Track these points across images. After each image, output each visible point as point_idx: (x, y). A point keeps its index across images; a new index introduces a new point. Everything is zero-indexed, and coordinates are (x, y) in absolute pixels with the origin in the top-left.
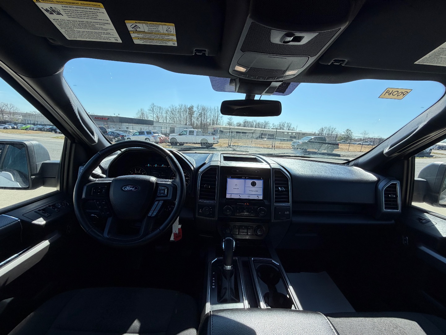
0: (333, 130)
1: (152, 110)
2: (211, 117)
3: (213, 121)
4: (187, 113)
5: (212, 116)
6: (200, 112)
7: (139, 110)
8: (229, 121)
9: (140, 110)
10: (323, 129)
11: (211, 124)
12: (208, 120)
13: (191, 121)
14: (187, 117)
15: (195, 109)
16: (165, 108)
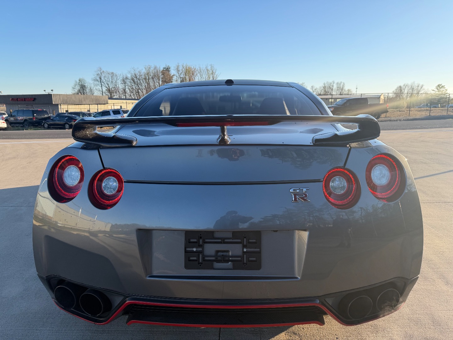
1: (99, 79)
7: (76, 82)
15: (173, 72)
16: (120, 75)
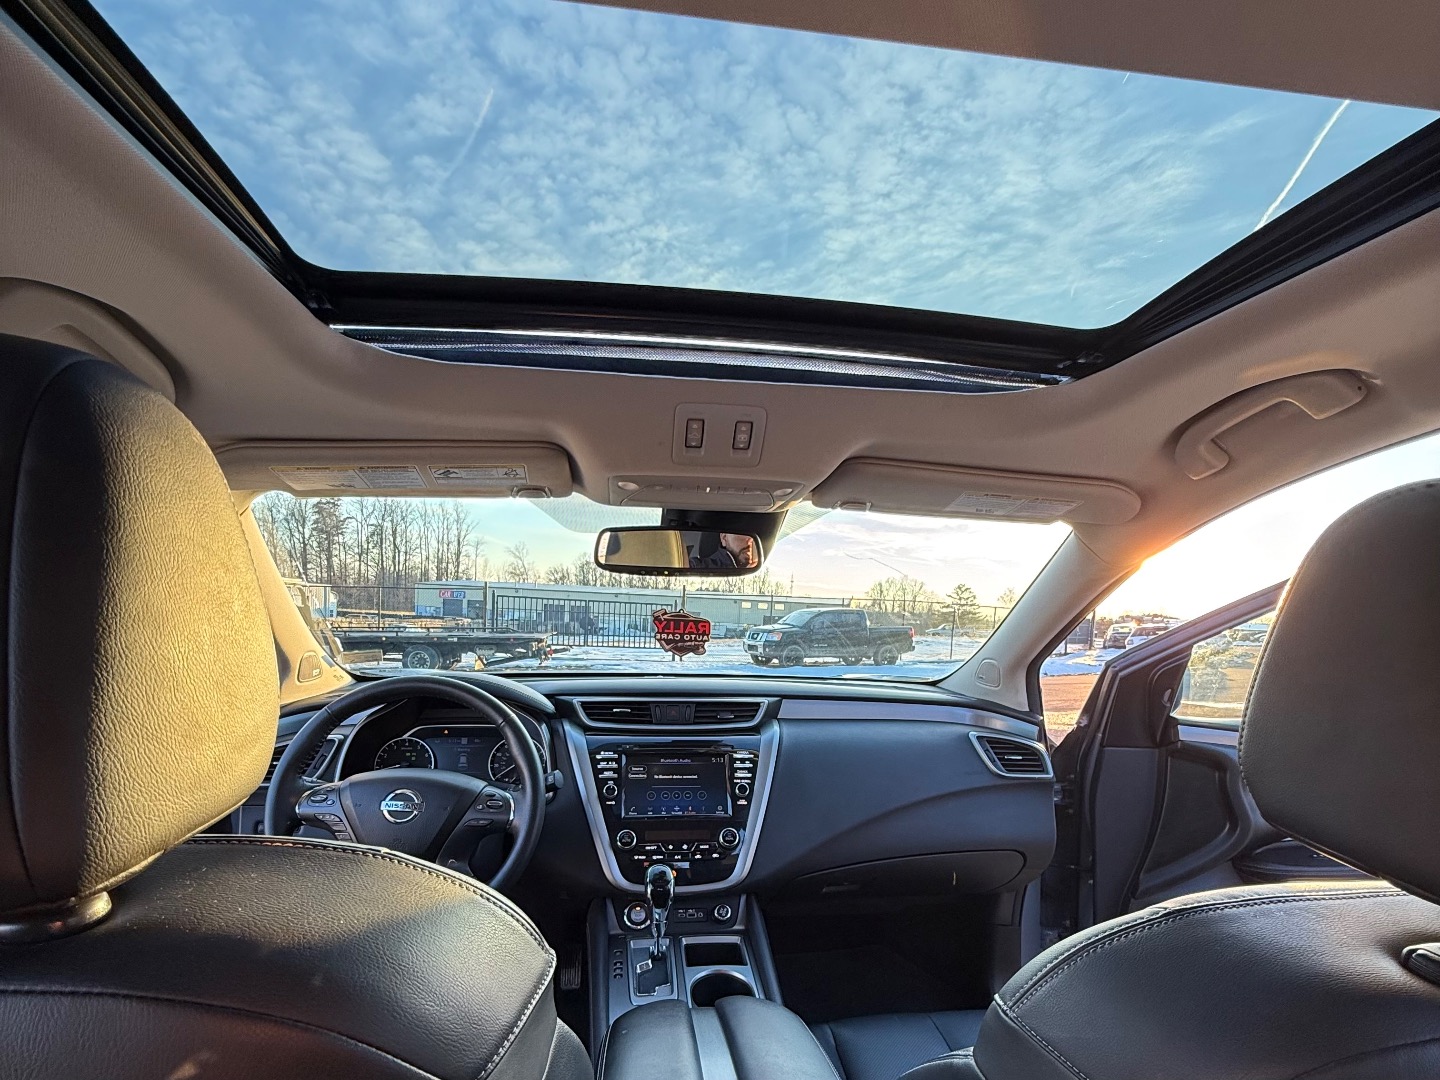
2: (427, 544)
3: (440, 561)
4: (309, 525)
5: (434, 543)
6: (373, 521)
8: (512, 559)
10: (884, 589)
11: (433, 575)
12: (416, 559)
13: (329, 559)
14: (305, 545)
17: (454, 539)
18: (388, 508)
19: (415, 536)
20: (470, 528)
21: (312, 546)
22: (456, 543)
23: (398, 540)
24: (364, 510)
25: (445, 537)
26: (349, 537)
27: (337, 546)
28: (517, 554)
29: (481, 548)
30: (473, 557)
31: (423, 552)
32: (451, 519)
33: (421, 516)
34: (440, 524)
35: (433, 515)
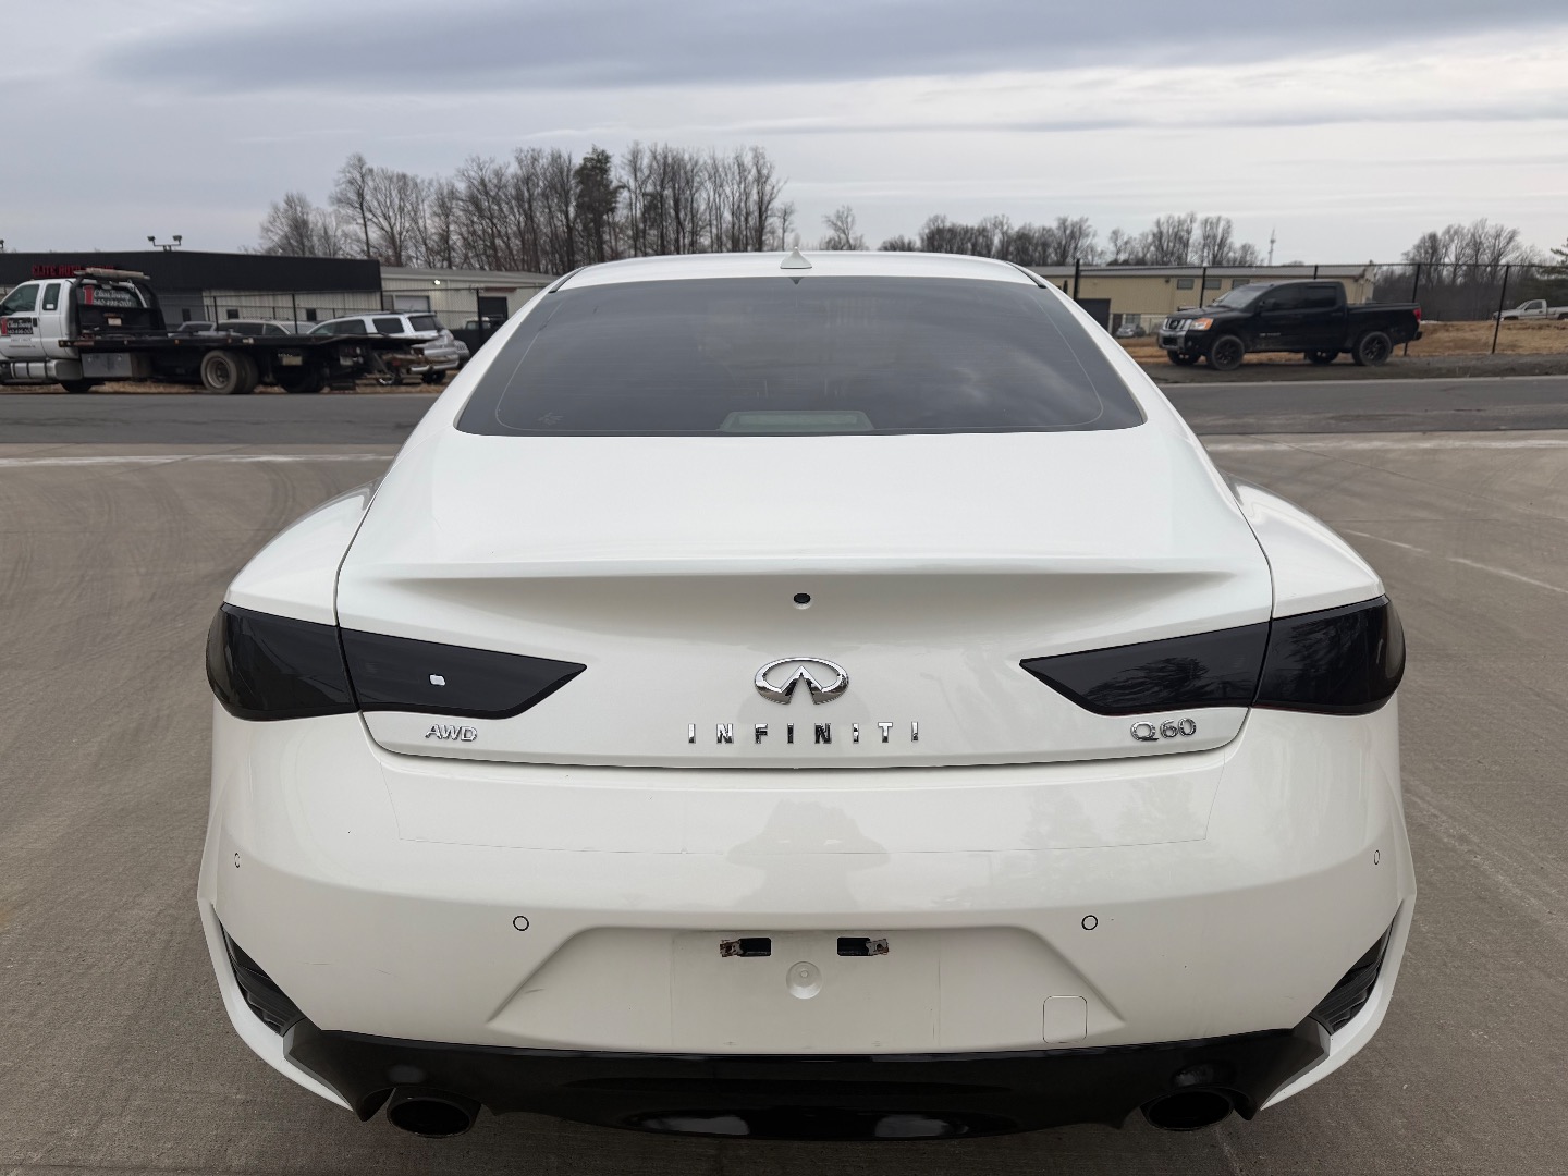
0: (1503, 241)
1: (354, 197)
2: (720, 217)
4: (572, 199)
5: (727, 216)
6: (649, 188)
7: (276, 209)
9: (282, 205)
10: (1439, 245)
16: (430, 183)
17: (753, 208)
18: (668, 169)
19: (703, 207)
20: (775, 190)
21: (578, 230)
22: (756, 214)
23: (682, 215)
24: (639, 175)
25: (742, 204)
26: (621, 215)
27: (606, 229)
28: (839, 224)
29: (791, 218)
30: (780, 231)
31: (714, 230)
32: (750, 178)
33: (709, 178)
34: (736, 187)
35: (726, 175)
